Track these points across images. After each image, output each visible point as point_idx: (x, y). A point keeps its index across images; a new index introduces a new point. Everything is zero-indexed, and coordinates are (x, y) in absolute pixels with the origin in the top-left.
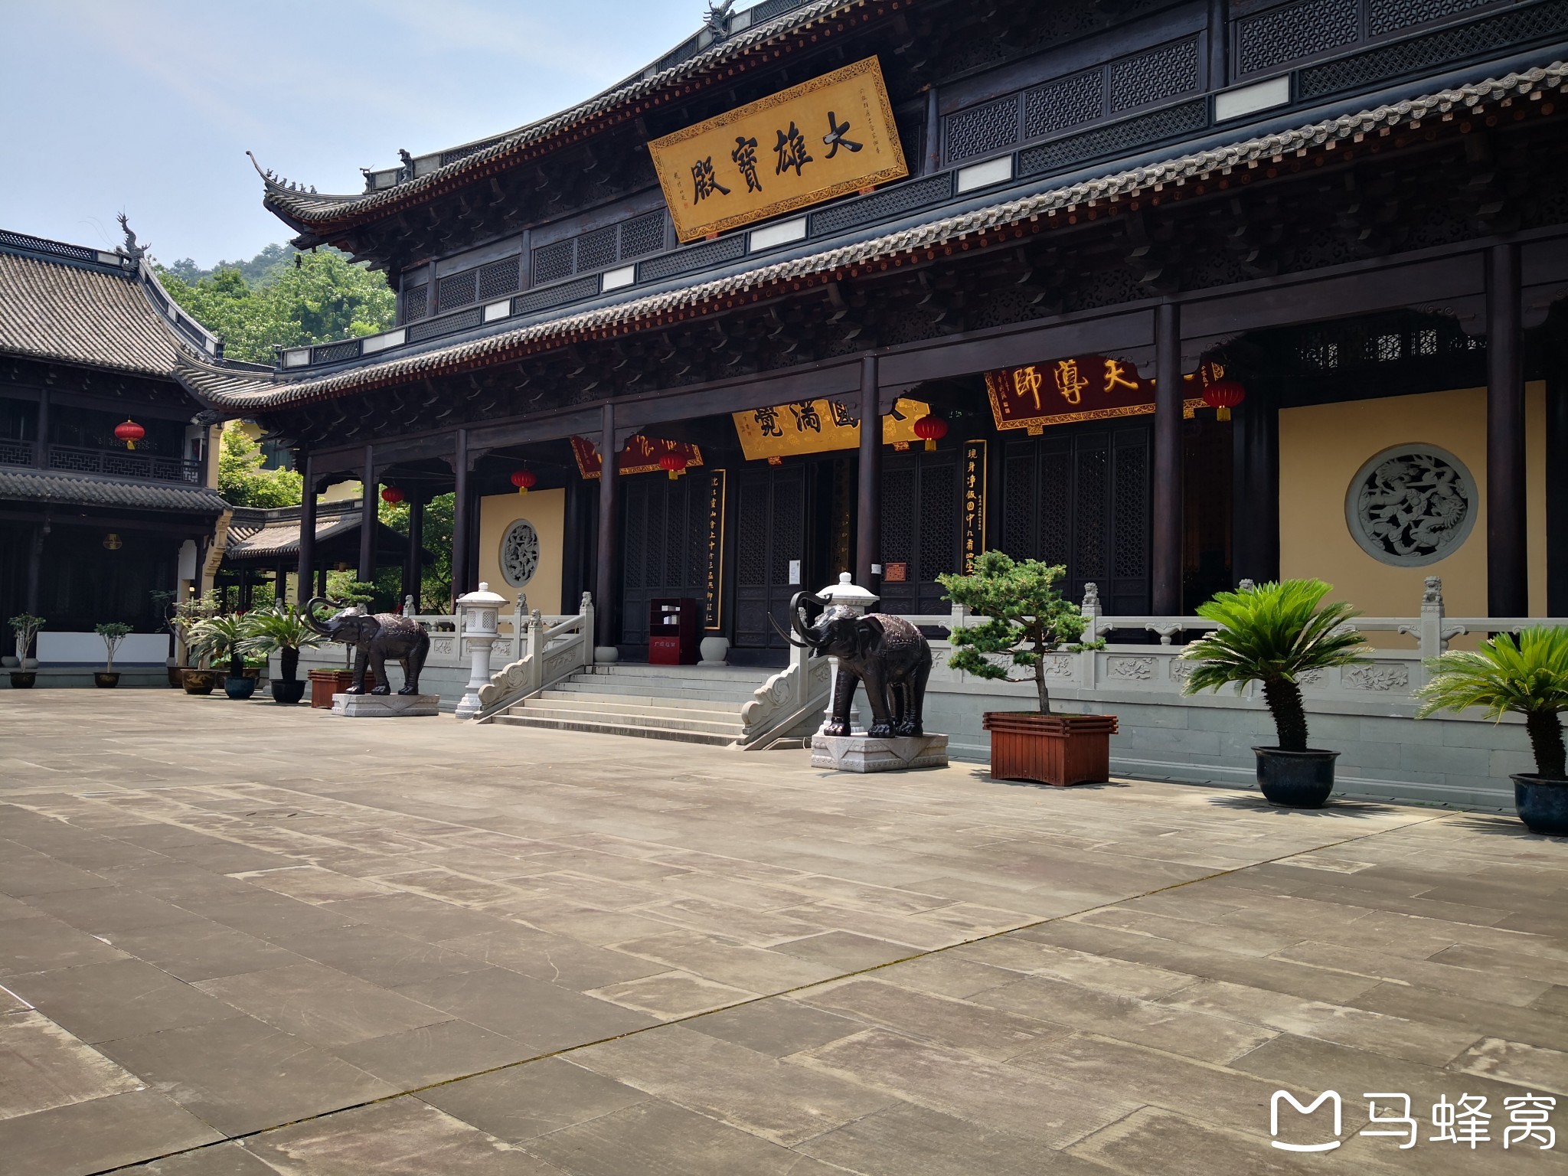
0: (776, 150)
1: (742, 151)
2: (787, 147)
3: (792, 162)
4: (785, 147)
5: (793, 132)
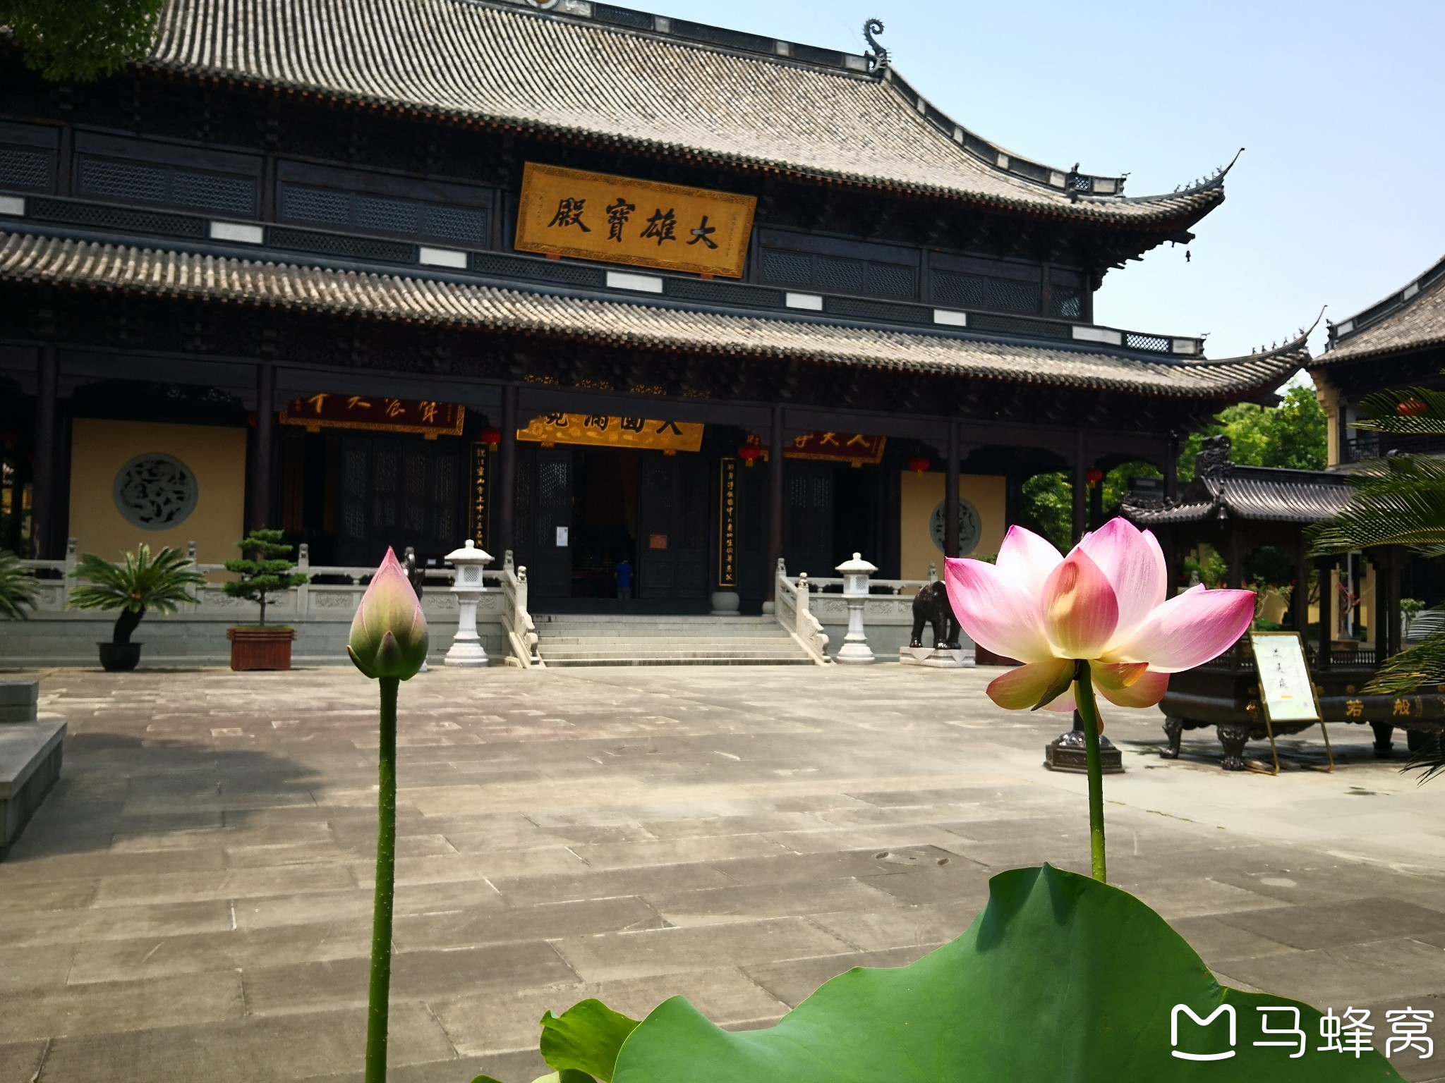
0: (649, 220)
1: (619, 209)
3: (658, 233)
4: (657, 222)
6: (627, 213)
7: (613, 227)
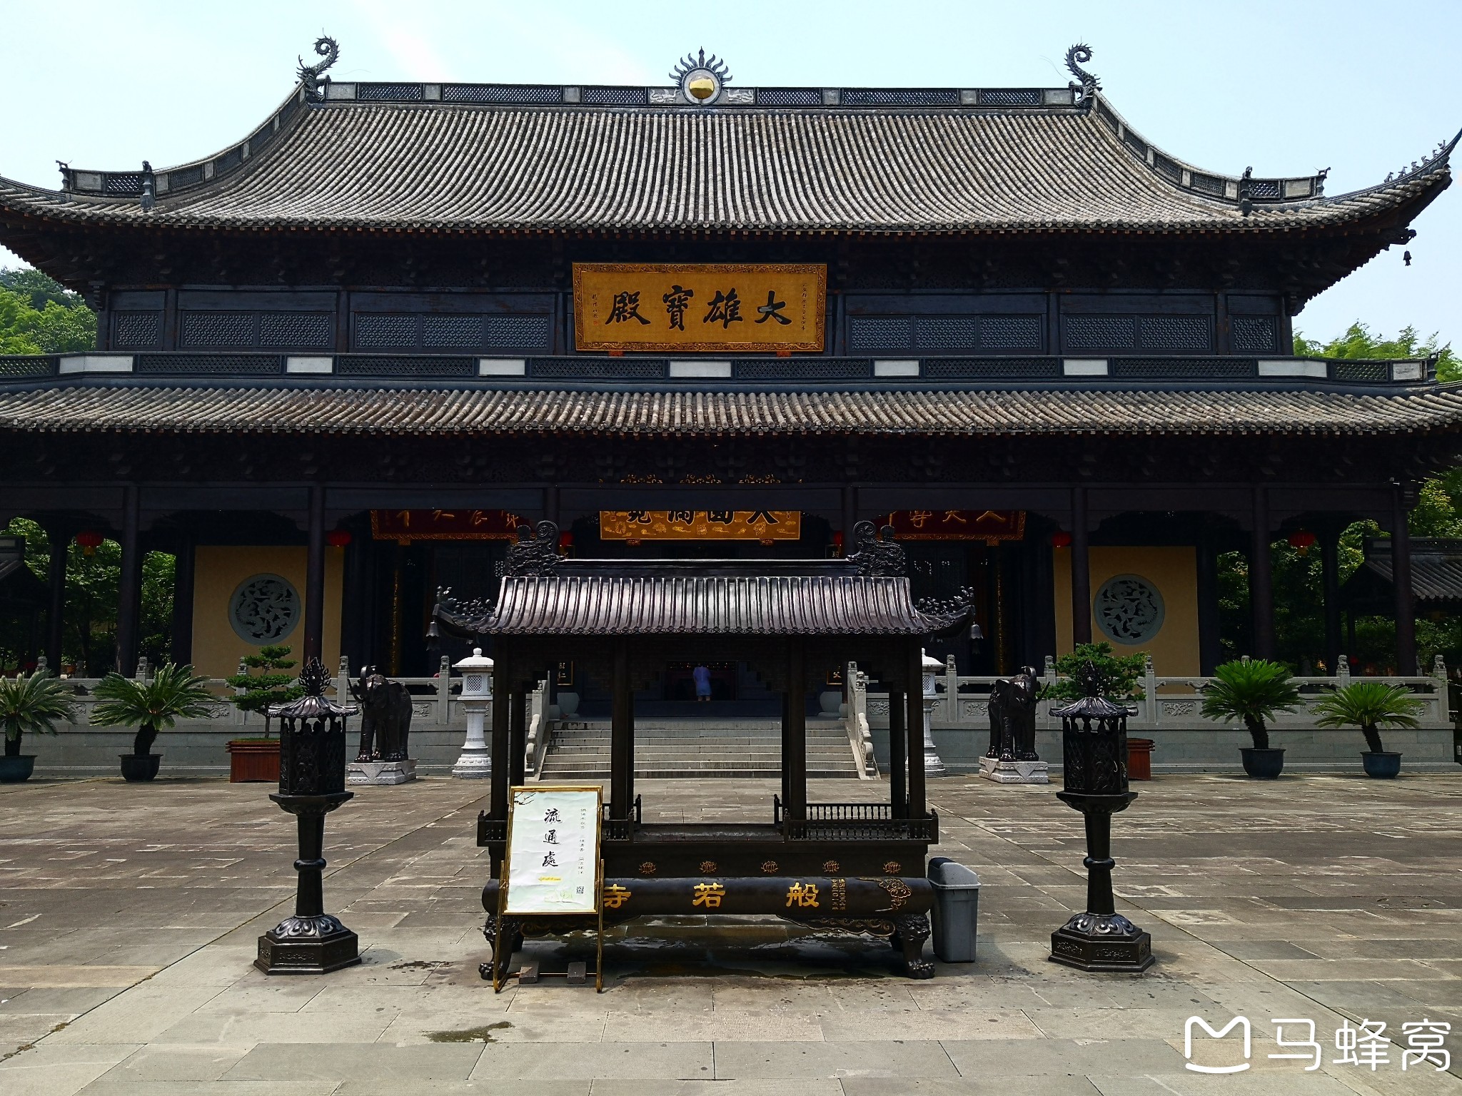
0: (709, 304)
1: (676, 296)
2: (722, 305)
3: (722, 316)
4: (718, 305)
5: (732, 295)
6: (686, 299)
7: (673, 315)
